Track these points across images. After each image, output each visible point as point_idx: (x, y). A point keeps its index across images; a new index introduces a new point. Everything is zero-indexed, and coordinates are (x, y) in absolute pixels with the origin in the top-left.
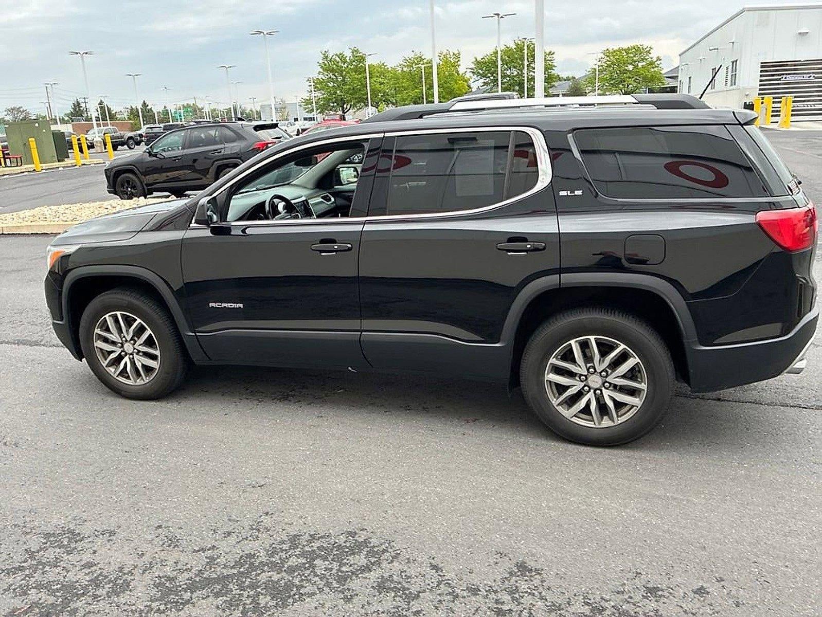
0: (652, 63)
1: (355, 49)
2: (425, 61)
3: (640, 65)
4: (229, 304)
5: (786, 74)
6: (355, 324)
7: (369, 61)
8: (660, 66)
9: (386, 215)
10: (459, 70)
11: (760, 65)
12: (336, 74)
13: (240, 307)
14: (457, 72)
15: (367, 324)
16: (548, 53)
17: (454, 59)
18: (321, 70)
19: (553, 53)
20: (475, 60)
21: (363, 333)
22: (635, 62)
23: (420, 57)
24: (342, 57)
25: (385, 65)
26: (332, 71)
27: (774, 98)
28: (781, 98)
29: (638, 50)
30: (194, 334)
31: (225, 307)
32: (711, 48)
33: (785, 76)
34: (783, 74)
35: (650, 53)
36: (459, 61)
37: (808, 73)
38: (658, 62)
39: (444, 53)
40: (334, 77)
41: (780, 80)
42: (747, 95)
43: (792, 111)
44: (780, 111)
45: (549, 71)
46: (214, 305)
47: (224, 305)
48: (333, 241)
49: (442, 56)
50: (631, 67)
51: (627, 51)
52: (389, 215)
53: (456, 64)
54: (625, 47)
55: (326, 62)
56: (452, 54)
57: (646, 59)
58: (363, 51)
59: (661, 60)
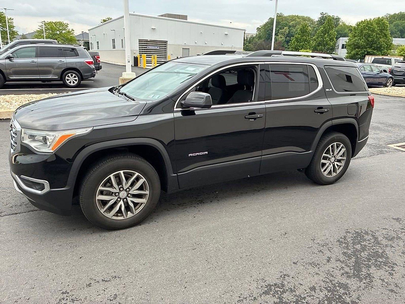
0: (69, 32)
3: (63, 32)
4: (200, 153)
5: (149, 46)
6: (259, 153)
8: (74, 34)
9: (271, 100)
11: (138, 40)
13: (206, 154)
15: (265, 152)
16: (9, 19)
19: (13, 19)
21: (262, 157)
22: (61, 30)
27: (147, 55)
28: (151, 55)
29: (61, 24)
30: (176, 175)
31: (197, 155)
32: (112, 29)
33: (148, 46)
34: (148, 45)
35: (68, 27)
37: (157, 46)
38: (73, 32)
41: (146, 48)
42: (135, 53)
43: (157, 61)
44: (151, 61)
45: (12, 29)
46: (191, 155)
47: (198, 154)
48: (254, 113)
50: (58, 32)
51: (56, 23)
52: (273, 100)
54: (54, 21)
57: (66, 30)
59: (74, 31)
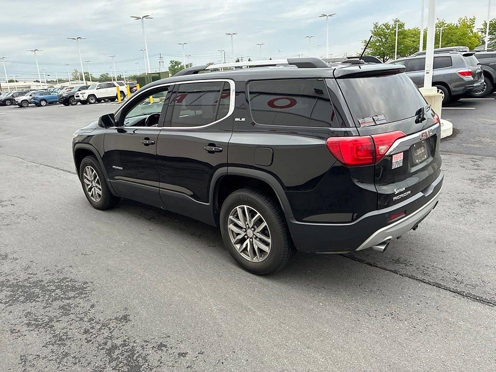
1: (397, 20)
2: (446, 25)
7: (406, 28)
10: (473, 30)
12: (382, 37)
14: (472, 32)
17: (470, 23)
18: (372, 35)
20: (484, 23)
23: (443, 23)
24: (387, 26)
25: (419, 29)
26: (379, 35)
36: (474, 23)
39: (463, 19)
40: (380, 39)
49: (462, 21)
53: (472, 26)
55: (376, 30)
56: (469, 19)
58: (402, 21)
